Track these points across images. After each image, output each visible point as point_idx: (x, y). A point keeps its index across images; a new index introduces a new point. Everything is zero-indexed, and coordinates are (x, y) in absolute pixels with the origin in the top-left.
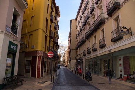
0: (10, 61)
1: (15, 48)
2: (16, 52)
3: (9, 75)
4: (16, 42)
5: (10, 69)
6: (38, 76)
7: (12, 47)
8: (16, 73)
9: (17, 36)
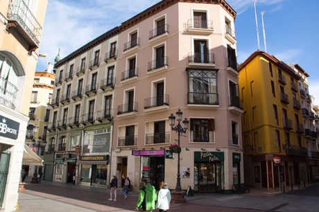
0: (235, 170)
1: (238, 157)
2: (240, 160)
3: (237, 183)
4: (238, 152)
5: (237, 177)
6: (271, 186)
7: (236, 157)
8: (242, 181)
9: (239, 145)
